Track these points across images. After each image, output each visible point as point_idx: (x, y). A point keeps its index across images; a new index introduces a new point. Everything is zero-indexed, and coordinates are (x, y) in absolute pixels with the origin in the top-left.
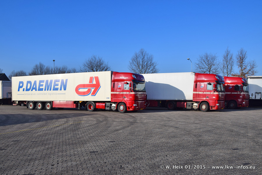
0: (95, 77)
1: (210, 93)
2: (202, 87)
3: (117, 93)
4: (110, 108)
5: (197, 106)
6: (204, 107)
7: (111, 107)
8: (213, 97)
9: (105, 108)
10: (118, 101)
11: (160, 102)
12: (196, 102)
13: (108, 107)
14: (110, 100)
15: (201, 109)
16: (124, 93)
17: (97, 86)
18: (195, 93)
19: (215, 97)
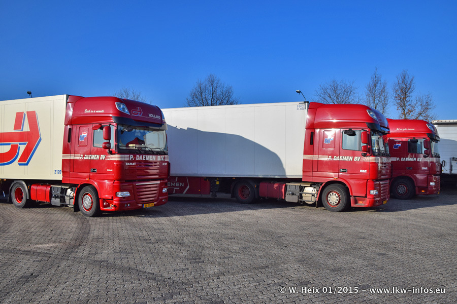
0: (28, 112)
1: (351, 159)
2: (328, 141)
3: (78, 157)
4: (61, 201)
5: (313, 195)
6: (333, 198)
7: (63, 199)
8: (361, 171)
9: (51, 199)
10: (79, 182)
11: (218, 183)
12: (313, 184)
13: (56, 197)
14: (59, 177)
15: (325, 202)
16: (93, 157)
17: (32, 139)
18: (309, 157)
19: (365, 171)
